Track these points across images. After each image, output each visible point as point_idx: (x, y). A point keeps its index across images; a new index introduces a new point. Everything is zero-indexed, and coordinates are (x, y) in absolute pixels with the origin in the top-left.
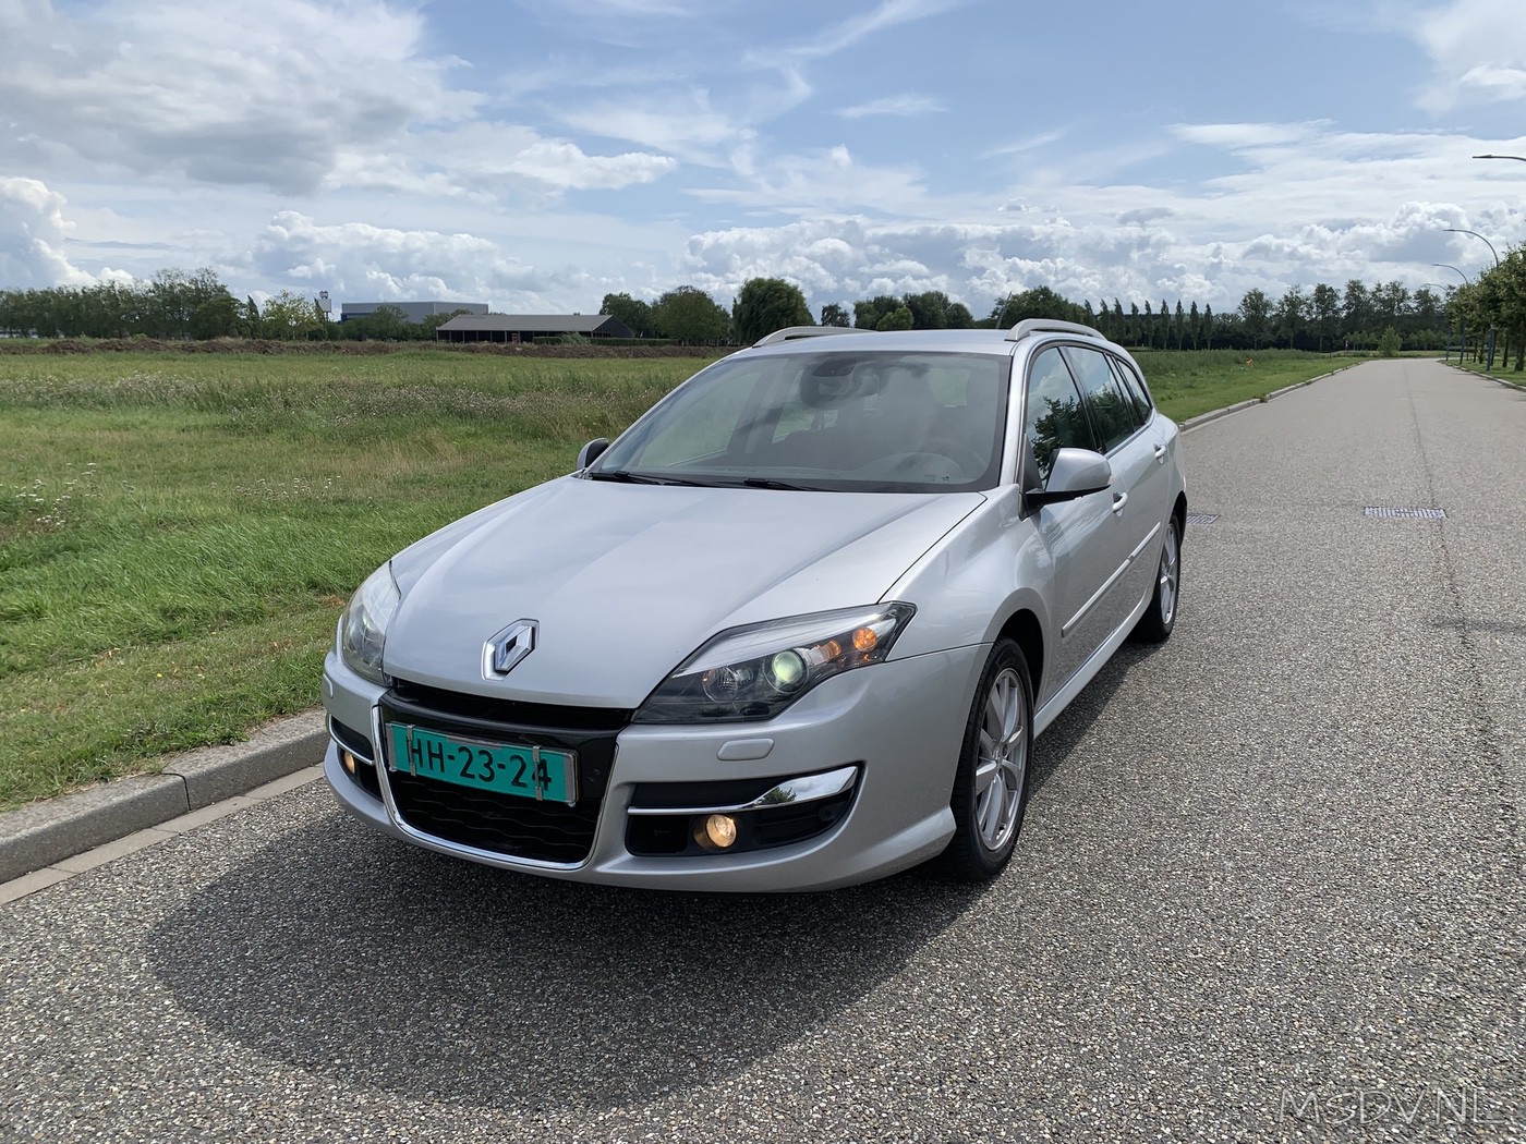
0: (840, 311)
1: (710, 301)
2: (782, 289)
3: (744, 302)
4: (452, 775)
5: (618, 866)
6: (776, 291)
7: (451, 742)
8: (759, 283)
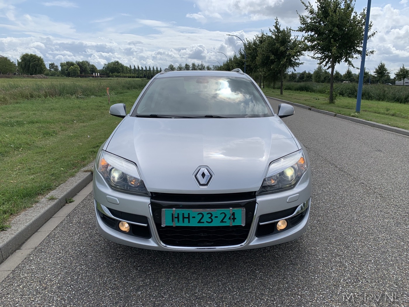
0: (55, 65)
1: (9, 60)
2: (36, 58)
3: (22, 61)
4: (194, 223)
5: (255, 242)
6: (34, 58)
7: (194, 212)
8: (27, 55)
